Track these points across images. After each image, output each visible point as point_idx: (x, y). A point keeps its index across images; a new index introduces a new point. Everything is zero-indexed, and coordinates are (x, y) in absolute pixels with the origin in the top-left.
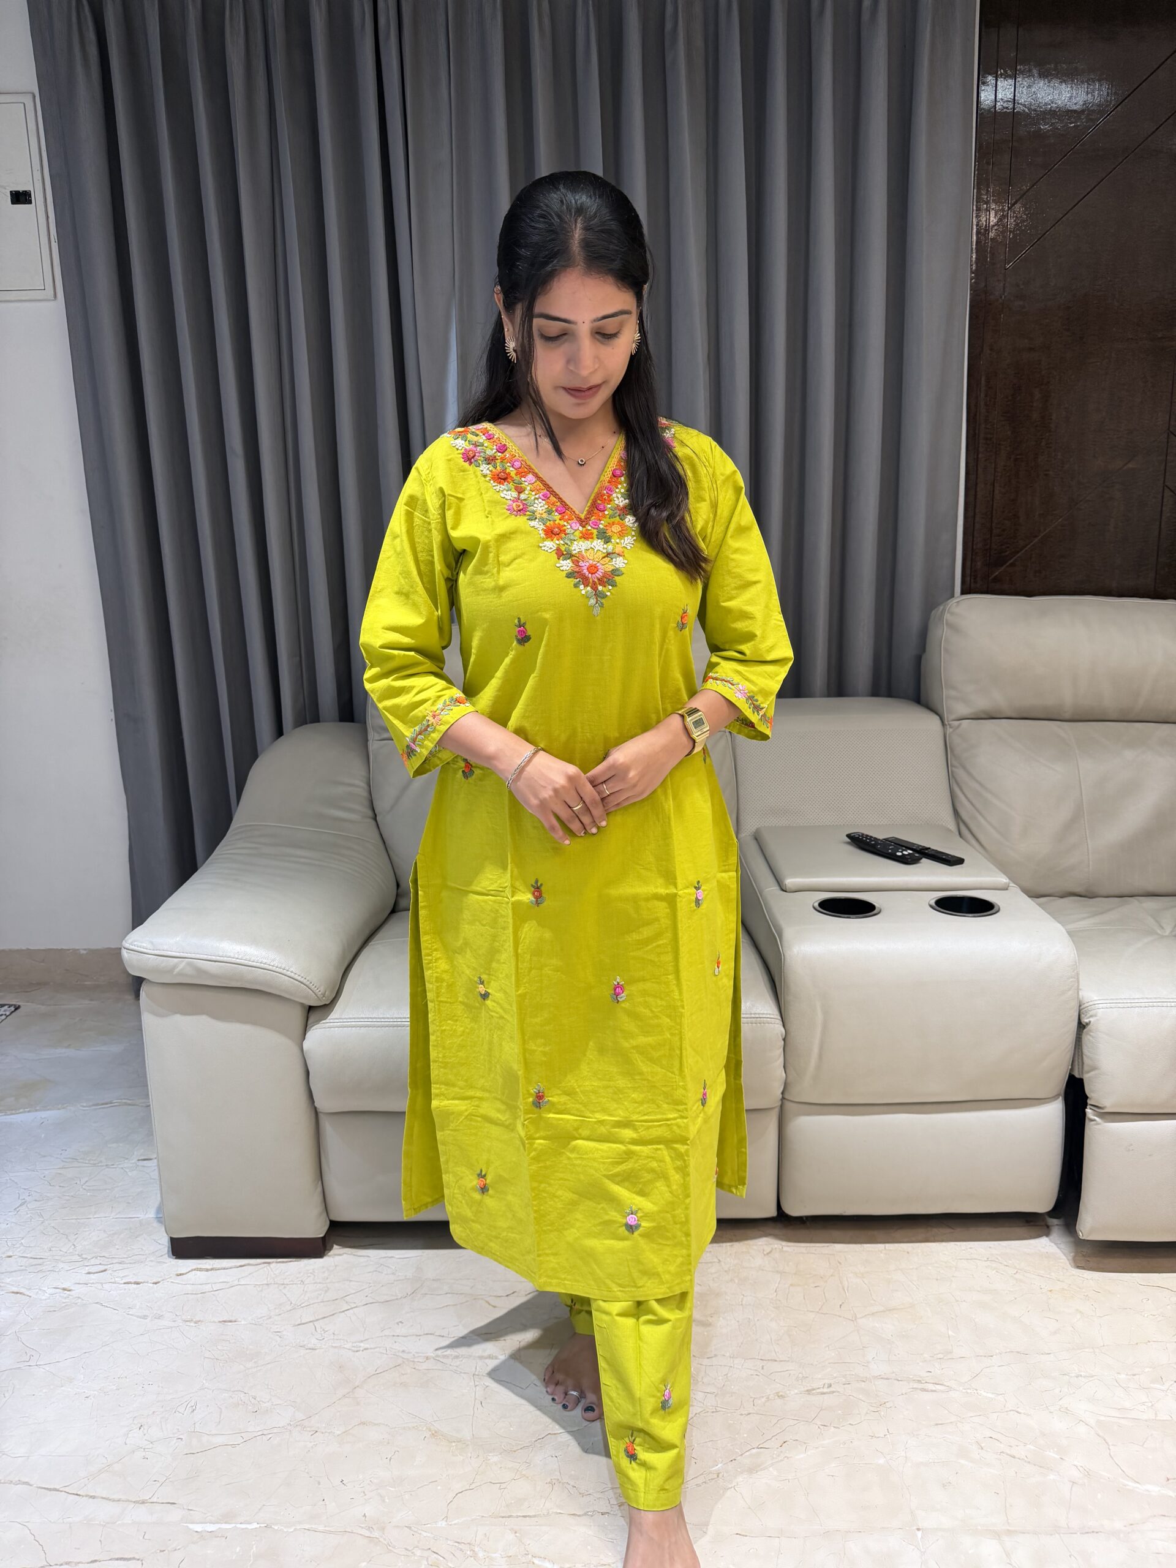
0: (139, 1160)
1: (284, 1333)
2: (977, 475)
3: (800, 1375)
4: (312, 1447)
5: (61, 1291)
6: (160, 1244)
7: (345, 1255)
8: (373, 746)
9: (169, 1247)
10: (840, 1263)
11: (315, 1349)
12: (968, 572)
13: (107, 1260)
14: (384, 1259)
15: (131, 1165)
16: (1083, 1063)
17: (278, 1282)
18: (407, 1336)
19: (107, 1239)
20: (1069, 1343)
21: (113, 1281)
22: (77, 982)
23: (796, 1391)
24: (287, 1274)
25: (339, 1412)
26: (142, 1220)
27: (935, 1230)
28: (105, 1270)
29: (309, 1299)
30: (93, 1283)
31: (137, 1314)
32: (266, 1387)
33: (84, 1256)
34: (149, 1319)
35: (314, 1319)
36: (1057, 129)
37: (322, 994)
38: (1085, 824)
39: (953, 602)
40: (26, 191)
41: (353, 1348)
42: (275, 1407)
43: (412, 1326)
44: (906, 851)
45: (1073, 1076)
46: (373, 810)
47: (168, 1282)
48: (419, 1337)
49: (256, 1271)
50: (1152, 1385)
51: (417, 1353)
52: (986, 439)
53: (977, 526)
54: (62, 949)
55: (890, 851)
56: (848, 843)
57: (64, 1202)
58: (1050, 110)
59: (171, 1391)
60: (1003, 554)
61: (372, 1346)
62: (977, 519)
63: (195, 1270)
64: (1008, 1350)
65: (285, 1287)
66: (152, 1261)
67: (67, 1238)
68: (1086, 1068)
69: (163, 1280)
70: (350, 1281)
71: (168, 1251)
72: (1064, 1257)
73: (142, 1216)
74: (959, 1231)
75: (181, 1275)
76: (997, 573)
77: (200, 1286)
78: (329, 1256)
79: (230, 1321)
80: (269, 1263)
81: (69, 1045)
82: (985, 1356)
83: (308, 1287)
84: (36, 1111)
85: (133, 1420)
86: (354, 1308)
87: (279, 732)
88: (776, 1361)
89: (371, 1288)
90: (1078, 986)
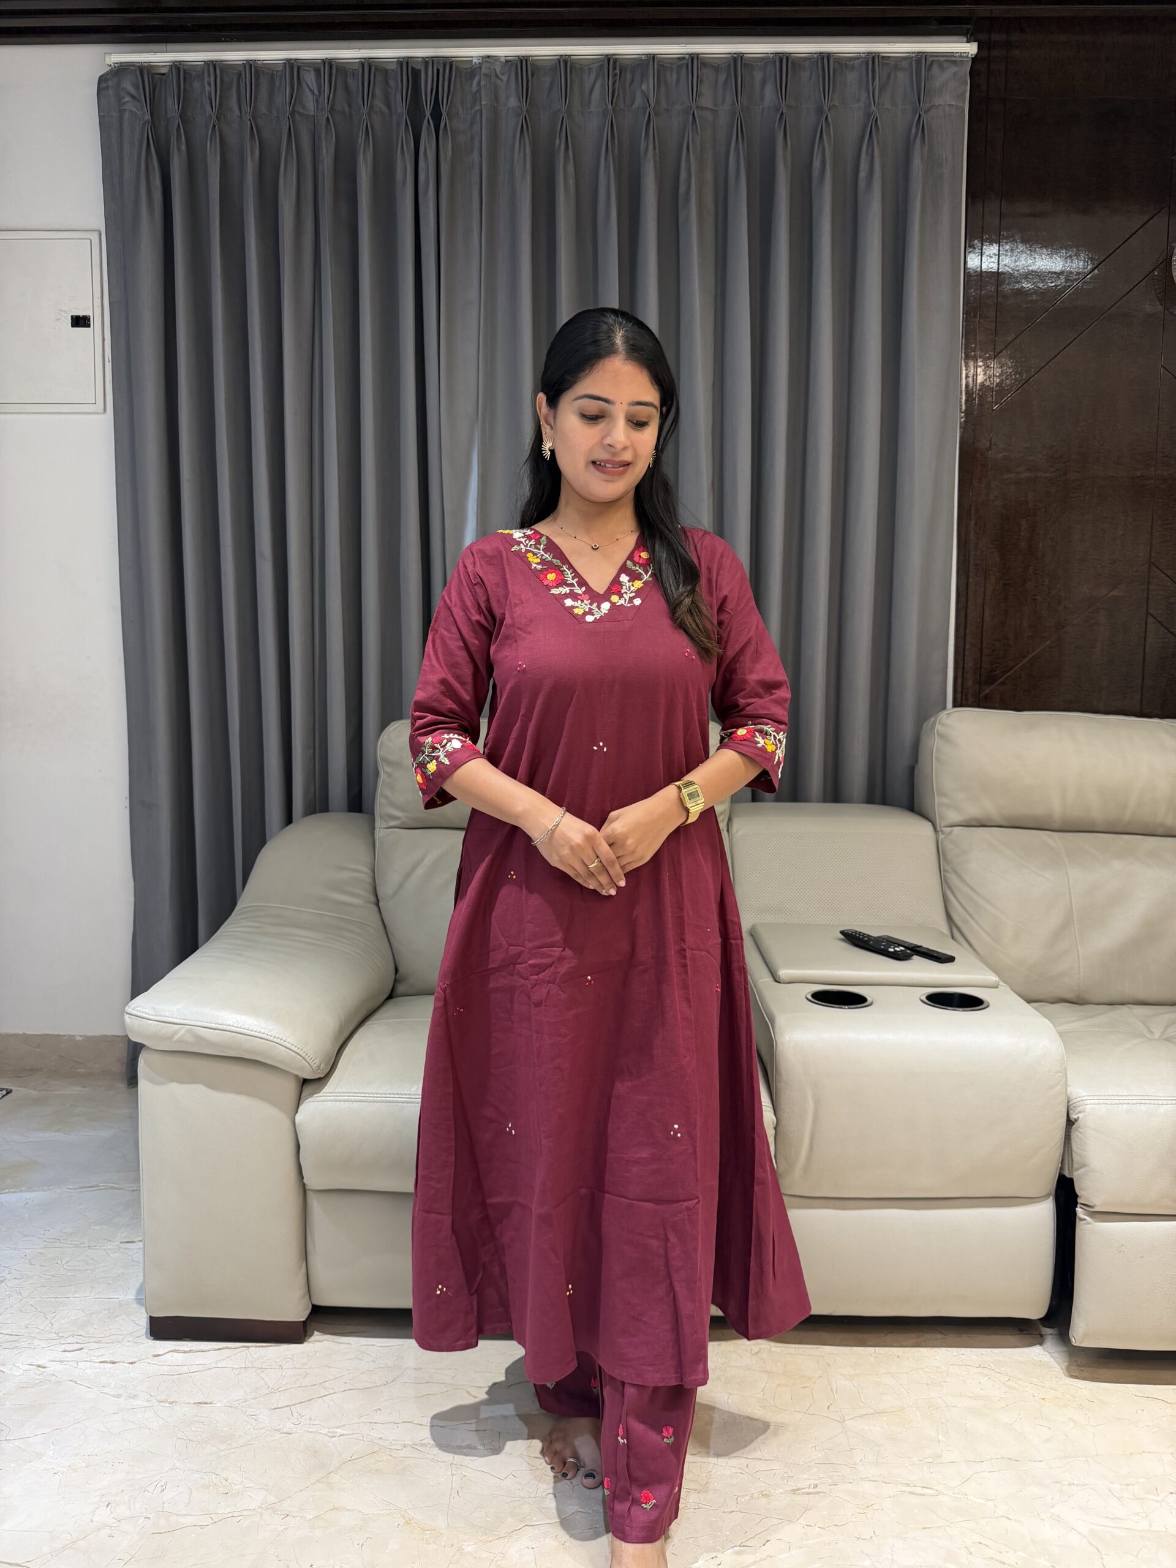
0: (121, 1243)
1: (259, 1417)
2: (967, 597)
3: (786, 1475)
4: (283, 1531)
5: (36, 1368)
6: (138, 1325)
7: (325, 1342)
8: (380, 833)
9: (147, 1329)
10: (829, 1365)
11: (291, 1434)
12: (959, 689)
13: (84, 1339)
14: (365, 1347)
15: (114, 1247)
16: (1072, 1161)
17: (256, 1366)
18: (384, 1424)
19: (85, 1318)
20: (1062, 1451)
21: (88, 1359)
22: (70, 1069)
23: (781, 1490)
24: (265, 1358)
25: (312, 1496)
26: (122, 1300)
27: (928, 1336)
28: (81, 1349)
29: (286, 1383)
30: (68, 1361)
31: (112, 1393)
32: (239, 1469)
33: (61, 1334)
34: (123, 1398)
35: (291, 1404)
36: (1038, 287)
37: (317, 1066)
38: (1075, 931)
39: (943, 715)
40: (86, 316)
41: (329, 1434)
42: (247, 1489)
43: (391, 1413)
44: (898, 947)
45: (1064, 1176)
46: (377, 896)
47: (144, 1362)
48: (396, 1425)
49: (234, 1355)
50: (1147, 1496)
51: (395, 1440)
52: (976, 565)
53: (967, 647)
54: (58, 1035)
55: (882, 947)
56: (842, 940)
57: (45, 1280)
58: (1032, 271)
59: (141, 1470)
60: (995, 673)
61: (349, 1433)
62: (968, 637)
63: (172, 1351)
64: (1000, 1457)
65: (263, 1371)
66: (129, 1341)
67: (44, 1316)
68: (1075, 1166)
69: (139, 1360)
70: (330, 1367)
71: (146, 1332)
72: (1058, 1366)
73: (122, 1298)
74: (951, 1337)
75: (157, 1356)
76: (988, 691)
77: (176, 1367)
78: (309, 1342)
79: (205, 1403)
80: (248, 1347)
81: (59, 1129)
82: (975, 1462)
83: (286, 1372)
84: (21, 1191)
85: (101, 1498)
86: (333, 1393)
87: (289, 820)
88: (761, 1459)
89: (350, 1375)
90: (1066, 1081)
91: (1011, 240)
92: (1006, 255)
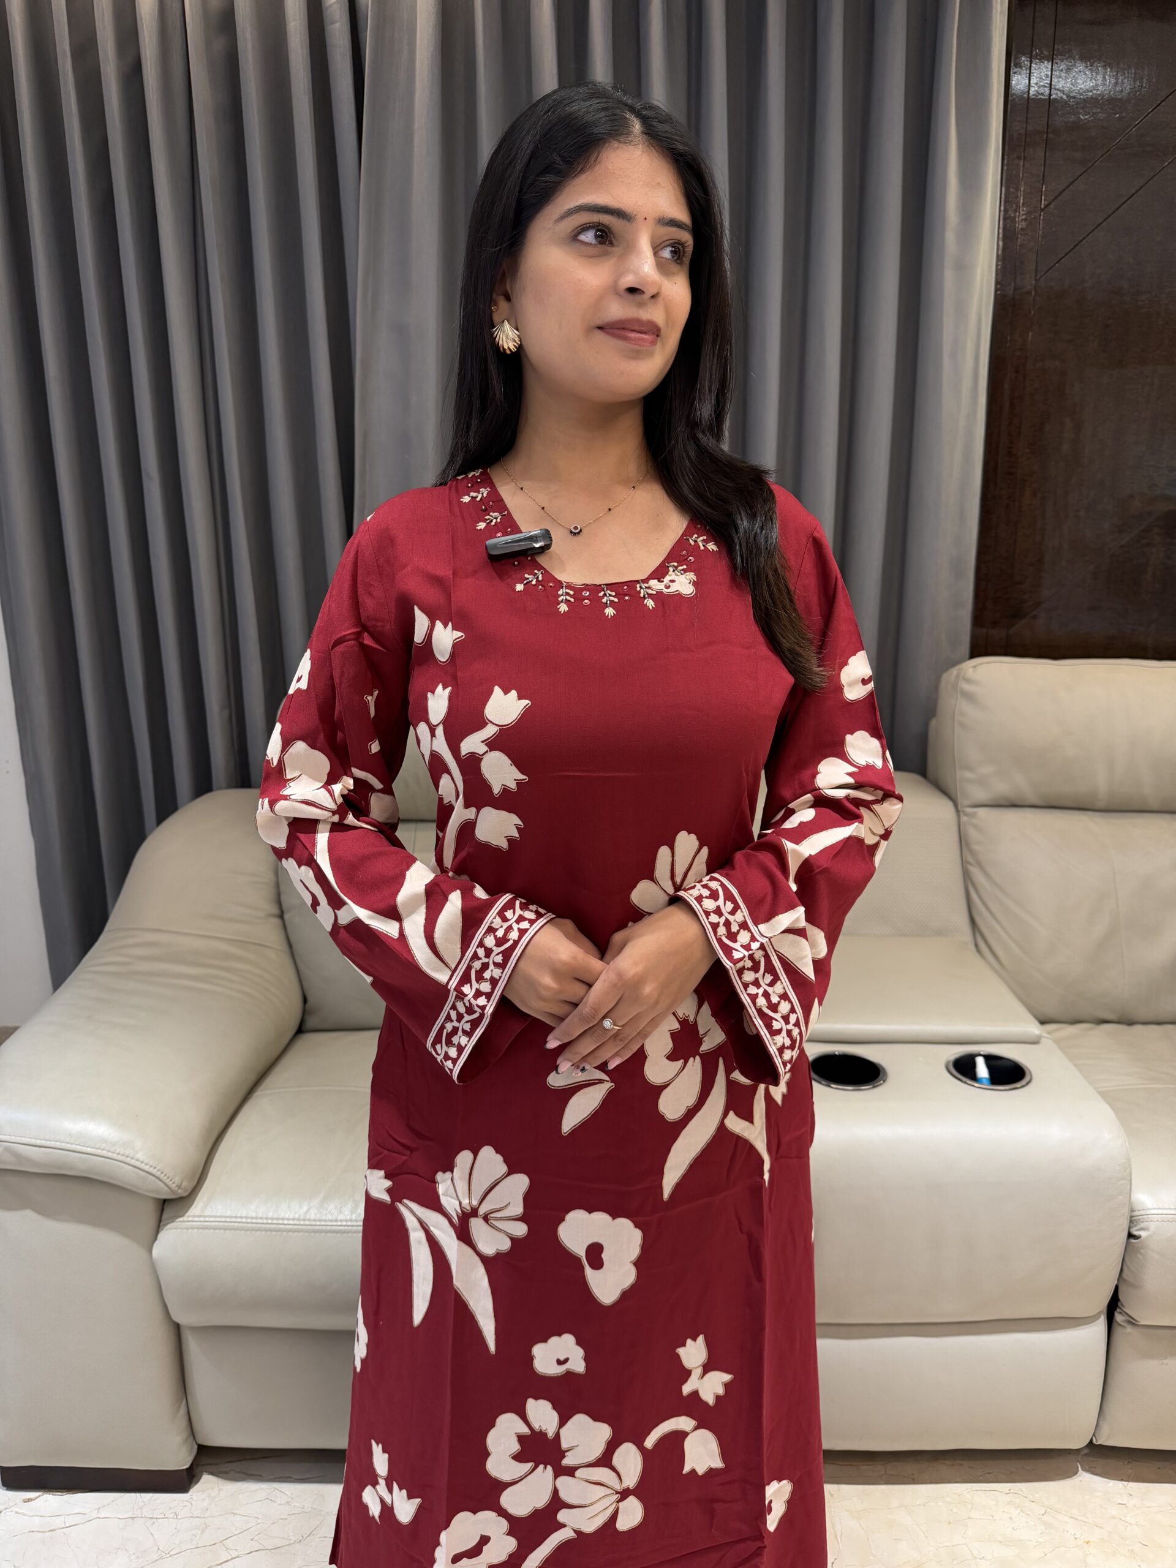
17: (146, 1514)
24: (157, 1502)
36: (1099, 119)
37: (178, 1185)
38: (1121, 941)
39: (968, 667)
47: (11, 1512)
58: (1092, 97)
60: (1025, 605)
75: (28, 1501)
77: (49, 1518)
90: (1130, 1184)
91: (1067, 56)
92: (1060, 77)
